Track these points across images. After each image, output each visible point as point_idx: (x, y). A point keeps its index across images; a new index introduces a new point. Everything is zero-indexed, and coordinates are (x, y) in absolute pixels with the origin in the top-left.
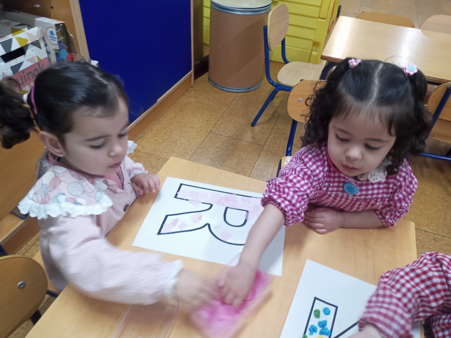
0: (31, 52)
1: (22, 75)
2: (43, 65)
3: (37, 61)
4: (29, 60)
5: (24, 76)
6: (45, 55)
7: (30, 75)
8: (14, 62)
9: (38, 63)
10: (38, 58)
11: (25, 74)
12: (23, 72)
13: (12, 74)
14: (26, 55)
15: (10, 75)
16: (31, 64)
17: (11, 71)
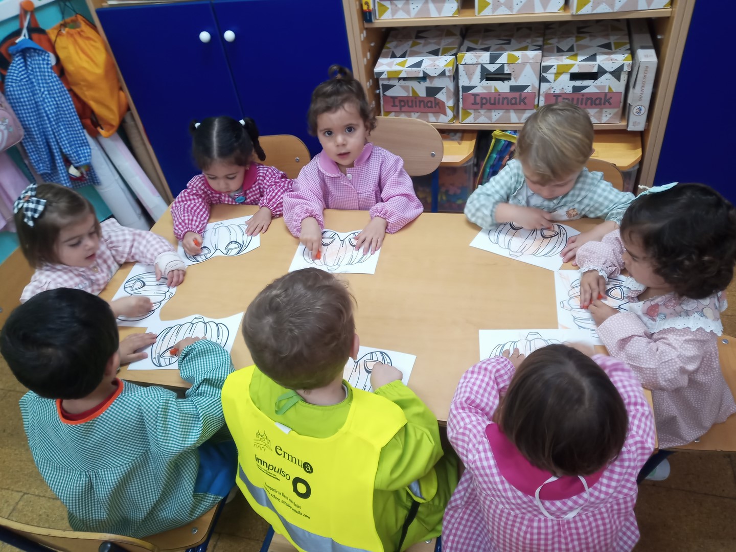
0: (606, 81)
1: (580, 97)
2: (611, 98)
3: (607, 91)
4: (596, 87)
5: (582, 99)
6: (622, 89)
7: (590, 101)
8: (578, 83)
9: (606, 94)
10: (610, 88)
11: (584, 97)
12: (583, 94)
13: (571, 92)
14: (596, 81)
15: (568, 92)
16: (597, 91)
17: (571, 90)
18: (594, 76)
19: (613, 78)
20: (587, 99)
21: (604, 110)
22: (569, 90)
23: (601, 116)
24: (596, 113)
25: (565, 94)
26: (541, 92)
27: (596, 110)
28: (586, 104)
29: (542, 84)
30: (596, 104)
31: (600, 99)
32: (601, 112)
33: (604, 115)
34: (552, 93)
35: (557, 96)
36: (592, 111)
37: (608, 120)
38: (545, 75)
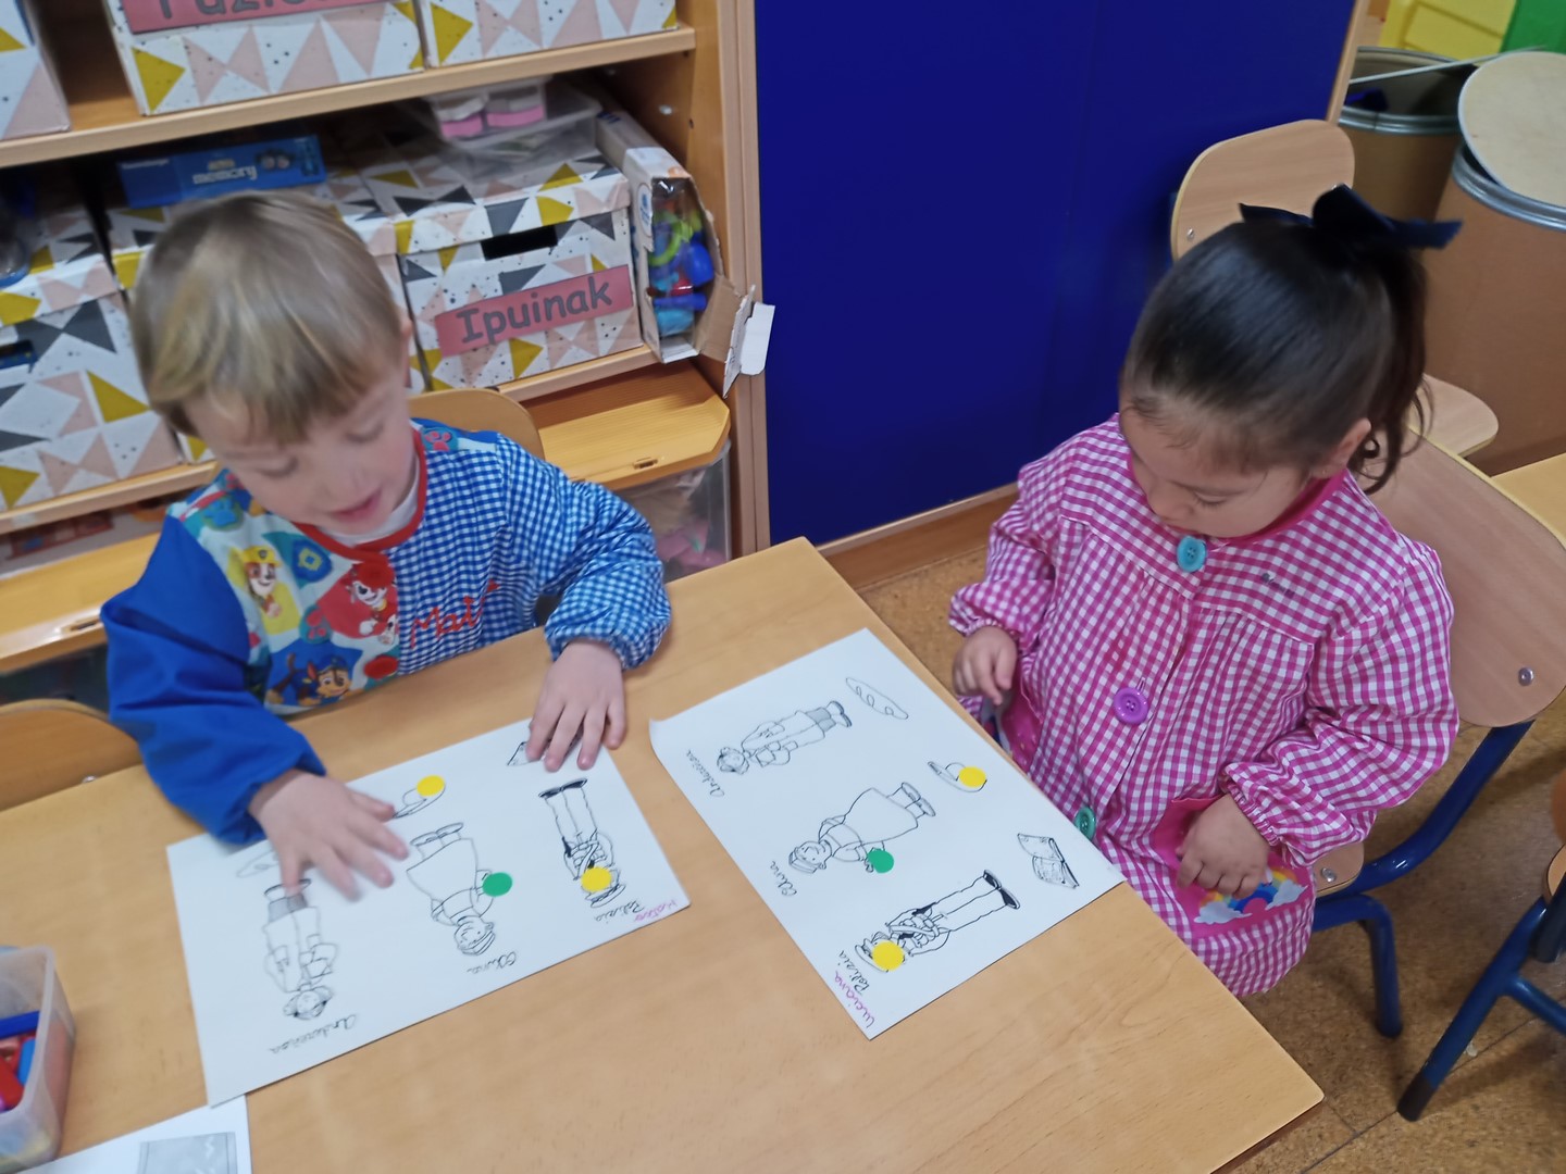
0: (579, 244)
1: (530, 302)
2: (605, 286)
3: (590, 270)
4: (561, 264)
5: (535, 304)
6: (623, 259)
7: (556, 305)
8: (511, 263)
9: (590, 278)
10: (594, 261)
11: (540, 300)
12: (534, 292)
13: (500, 293)
14: (556, 249)
15: (491, 294)
16: (566, 275)
17: (498, 286)
18: (545, 237)
19: (596, 234)
20: (547, 302)
21: (598, 321)
22: (494, 289)
23: (594, 338)
24: (580, 332)
25: (485, 301)
26: (417, 311)
27: (579, 326)
28: (549, 318)
29: (411, 285)
30: (573, 311)
31: (581, 294)
32: (591, 327)
33: (600, 332)
34: (450, 307)
35: (465, 313)
36: (570, 332)
37: (614, 346)
38: (412, 259)
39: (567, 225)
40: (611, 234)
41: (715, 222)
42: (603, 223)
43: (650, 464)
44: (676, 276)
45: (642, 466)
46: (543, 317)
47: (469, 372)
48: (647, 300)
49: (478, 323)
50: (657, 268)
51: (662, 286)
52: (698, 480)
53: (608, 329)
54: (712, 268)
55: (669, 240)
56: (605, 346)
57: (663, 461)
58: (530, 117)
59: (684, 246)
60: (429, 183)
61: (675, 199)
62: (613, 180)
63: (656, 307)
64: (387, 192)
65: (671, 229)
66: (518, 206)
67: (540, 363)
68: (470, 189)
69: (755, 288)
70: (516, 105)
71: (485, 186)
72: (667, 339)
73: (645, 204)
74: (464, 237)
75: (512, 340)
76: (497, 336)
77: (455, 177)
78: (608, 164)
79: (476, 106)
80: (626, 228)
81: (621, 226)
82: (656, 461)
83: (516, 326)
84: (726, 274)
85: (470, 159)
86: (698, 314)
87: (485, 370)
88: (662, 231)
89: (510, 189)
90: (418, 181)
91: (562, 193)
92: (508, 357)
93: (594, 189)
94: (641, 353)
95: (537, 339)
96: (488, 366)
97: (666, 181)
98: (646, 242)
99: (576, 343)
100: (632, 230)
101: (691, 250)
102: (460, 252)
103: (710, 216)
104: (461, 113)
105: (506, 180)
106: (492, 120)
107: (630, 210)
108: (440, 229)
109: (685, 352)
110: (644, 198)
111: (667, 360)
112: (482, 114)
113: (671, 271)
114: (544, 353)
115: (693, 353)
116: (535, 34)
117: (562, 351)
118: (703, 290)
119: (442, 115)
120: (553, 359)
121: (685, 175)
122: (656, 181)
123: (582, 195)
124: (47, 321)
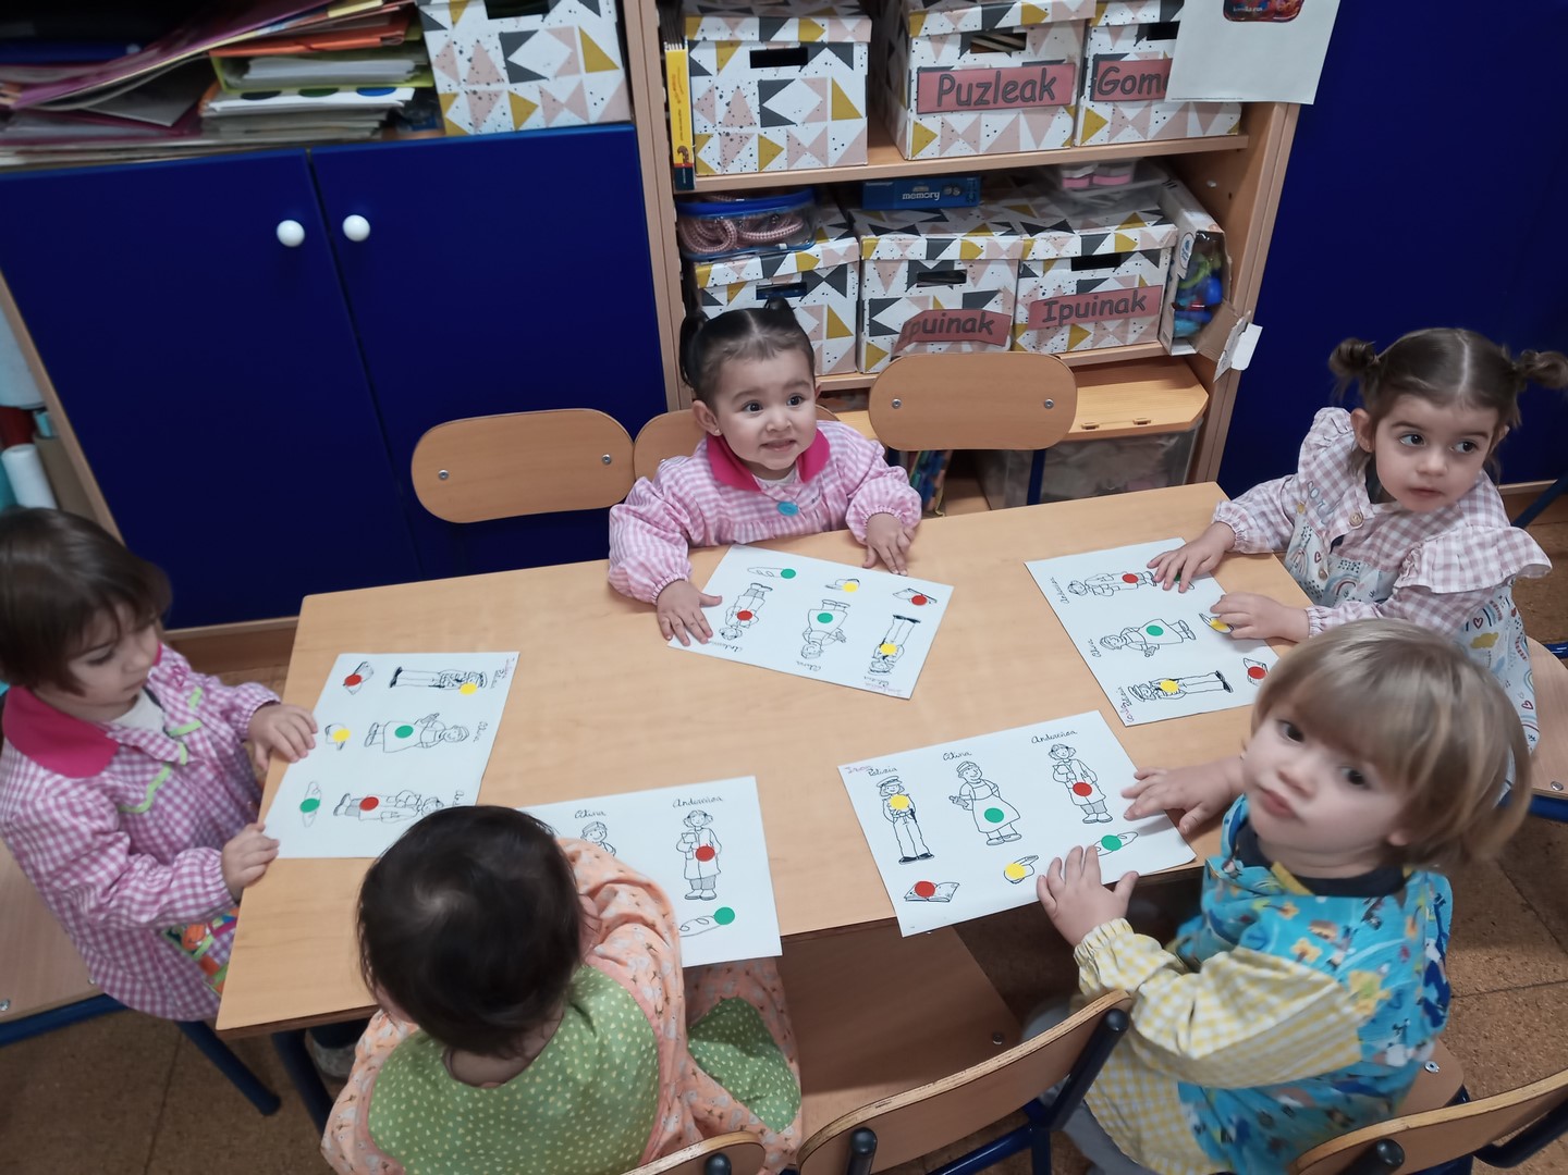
0: (1133, 269)
1: (1092, 301)
2: (1144, 297)
3: (1136, 285)
5: (1095, 303)
6: (1162, 281)
7: (1107, 306)
8: (1087, 275)
9: (1135, 292)
10: (1142, 280)
11: (1098, 301)
12: (1096, 296)
13: (1075, 293)
14: (1119, 270)
15: (1069, 293)
16: (1119, 287)
17: (1075, 288)
18: (1114, 260)
19: (1146, 263)
20: (1104, 303)
21: (1132, 321)
22: (1071, 289)
23: (1127, 332)
24: (1118, 326)
25: (1064, 297)
26: (1020, 297)
27: (1119, 322)
28: (1101, 314)
29: (1021, 280)
30: (1119, 312)
31: (1126, 300)
32: (1126, 324)
33: (1131, 328)
34: (1041, 298)
35: (1050, 303)
36: (1112, 325)
37: (1138, 339)
38: (1027, 264)
39: (1129, 254)
40: (1157, 264)
41: (1233, 264)
42: (1152, 256)
43: (1145, 423)
44: (1194, 297)
45: (1139, 423)
46: (1098, 312)
47: (1039, 343)
48: (1170, 312)
49: (1055, 311)
50: (1184, 290)
51: (1183, 303)
52: (1173, 442)
53: (1136, 327)
54: (1222, 295)
55: (1197, 272)
56: (1132, 338)
57: (1155, 422)
58: (1121, 181)
59: (1206, 277)
60: (1044, 216)
61: (1208, 246)
62: (1167, 228)
63: (1177, 317)
64: (1016, 219)
65: (1200, 265)
66: (1101, 238)
67: (1086, 343)
68: (1071, 223)
69: (1250, 313)
70: (1114, 172)
71: (1079, 222)
72: (1177, 340)
73: (1187, 246)
74: (1064, 254)
75: (1073, 325)
76: (1064, 321)
77: (1061, 214)
78: (1164, 218)
79: (1088, 171)
80: (1168, 261)
81: (1164, 260)
82: (1150, 422)
83: (1078, 316)
84: (1231, 301)
85: (1075, 203)
86: (1203, 325)
87: (1049, 343)
88: (1193, 266)
89: (1097, 226)
90: (1035, 213)
91: (1132, 233)
92: (1066, 336)
93: (1155, 234)
94: (1154, 346)
95: (1089, 327)
96: (1052, 340)
97: (1206, 233)
98: (1180, 270)
99: (1113, 333)
100: (1172, 262)
101: (1209, 281)
102: (1058, 262)
103: (1230, 260)
104: (1079, 174)
105: (1094, 220)
106: (1096, 180)
107: (1174, 249)
108: (1049, 246)
109: (1187, 350)
110: (1188, 242)
111: (1173, 354)
112: (1090, 176)
113: (1192, 294)
114: (1090, 337)
115: (1193, 351)
116: (1143, 130)
117: (1103, 337)
118: (1211, 310)
119: (1066, 174)
120: (1095, 342)
121: (1221, 231)
122: (1199, 232)
123: (1145, 236)
124: (818, 272)
